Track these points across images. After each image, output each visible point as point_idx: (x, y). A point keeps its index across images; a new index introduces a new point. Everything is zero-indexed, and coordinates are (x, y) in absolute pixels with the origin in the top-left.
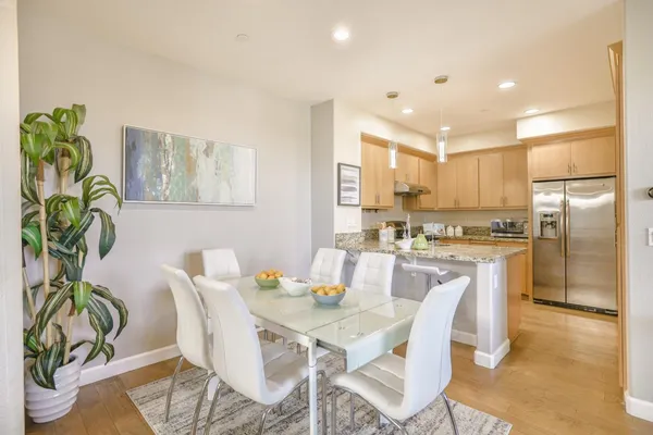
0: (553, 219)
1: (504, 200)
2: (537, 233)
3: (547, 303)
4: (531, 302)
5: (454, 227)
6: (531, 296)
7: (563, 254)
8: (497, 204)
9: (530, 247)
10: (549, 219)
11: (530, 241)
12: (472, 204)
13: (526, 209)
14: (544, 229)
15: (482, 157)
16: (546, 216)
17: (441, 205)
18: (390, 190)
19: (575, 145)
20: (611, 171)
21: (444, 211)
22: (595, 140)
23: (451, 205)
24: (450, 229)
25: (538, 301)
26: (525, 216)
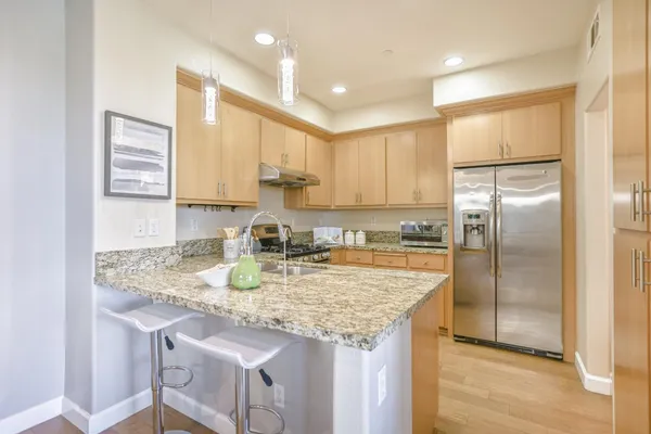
0: (479, 222)
1: (417, 195)
2: (459, 239)
3: (471, 341)
4: (451, 340)
5: (355, 232)
6: (450, 332)
7: (493, 271)
8: (409, 200)
9: (450, 260)
10: (474, 222)
11: (449, 252)
12: (378, 199)
13: (445, 208)
14: (468, 235)
15: (390, 136)
16: (470, 216)
17: (339, 201)
18: (251, 176)
19: (507, 115)
20: (554, 152)
21: (340, 209)
22: (534, 107)
23: (351, 202)
24: (350, 235)
25: (460, 339)
26: (444, 217)
